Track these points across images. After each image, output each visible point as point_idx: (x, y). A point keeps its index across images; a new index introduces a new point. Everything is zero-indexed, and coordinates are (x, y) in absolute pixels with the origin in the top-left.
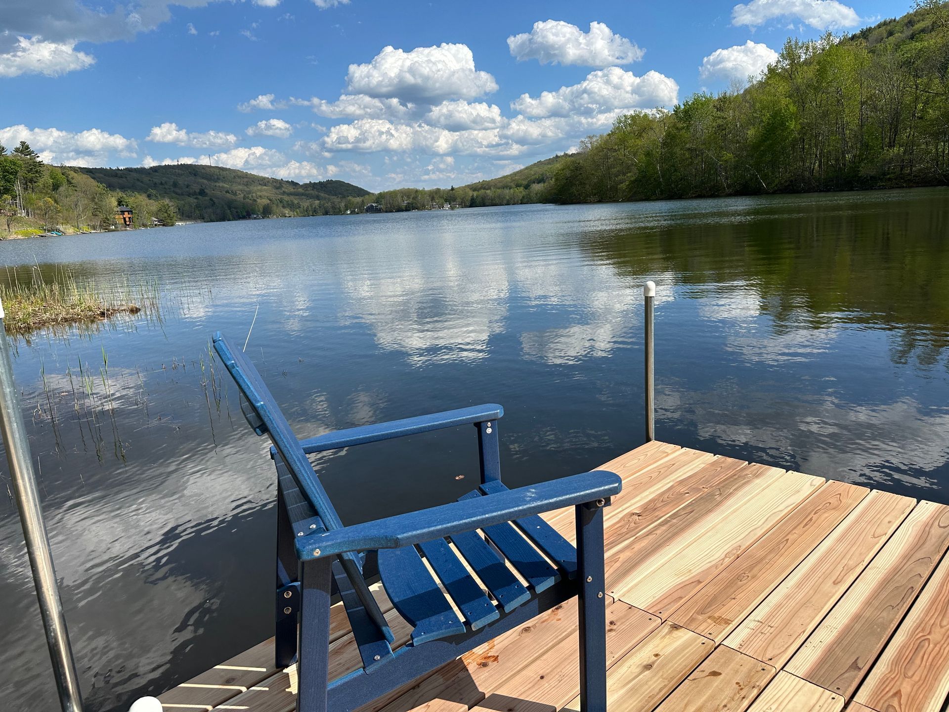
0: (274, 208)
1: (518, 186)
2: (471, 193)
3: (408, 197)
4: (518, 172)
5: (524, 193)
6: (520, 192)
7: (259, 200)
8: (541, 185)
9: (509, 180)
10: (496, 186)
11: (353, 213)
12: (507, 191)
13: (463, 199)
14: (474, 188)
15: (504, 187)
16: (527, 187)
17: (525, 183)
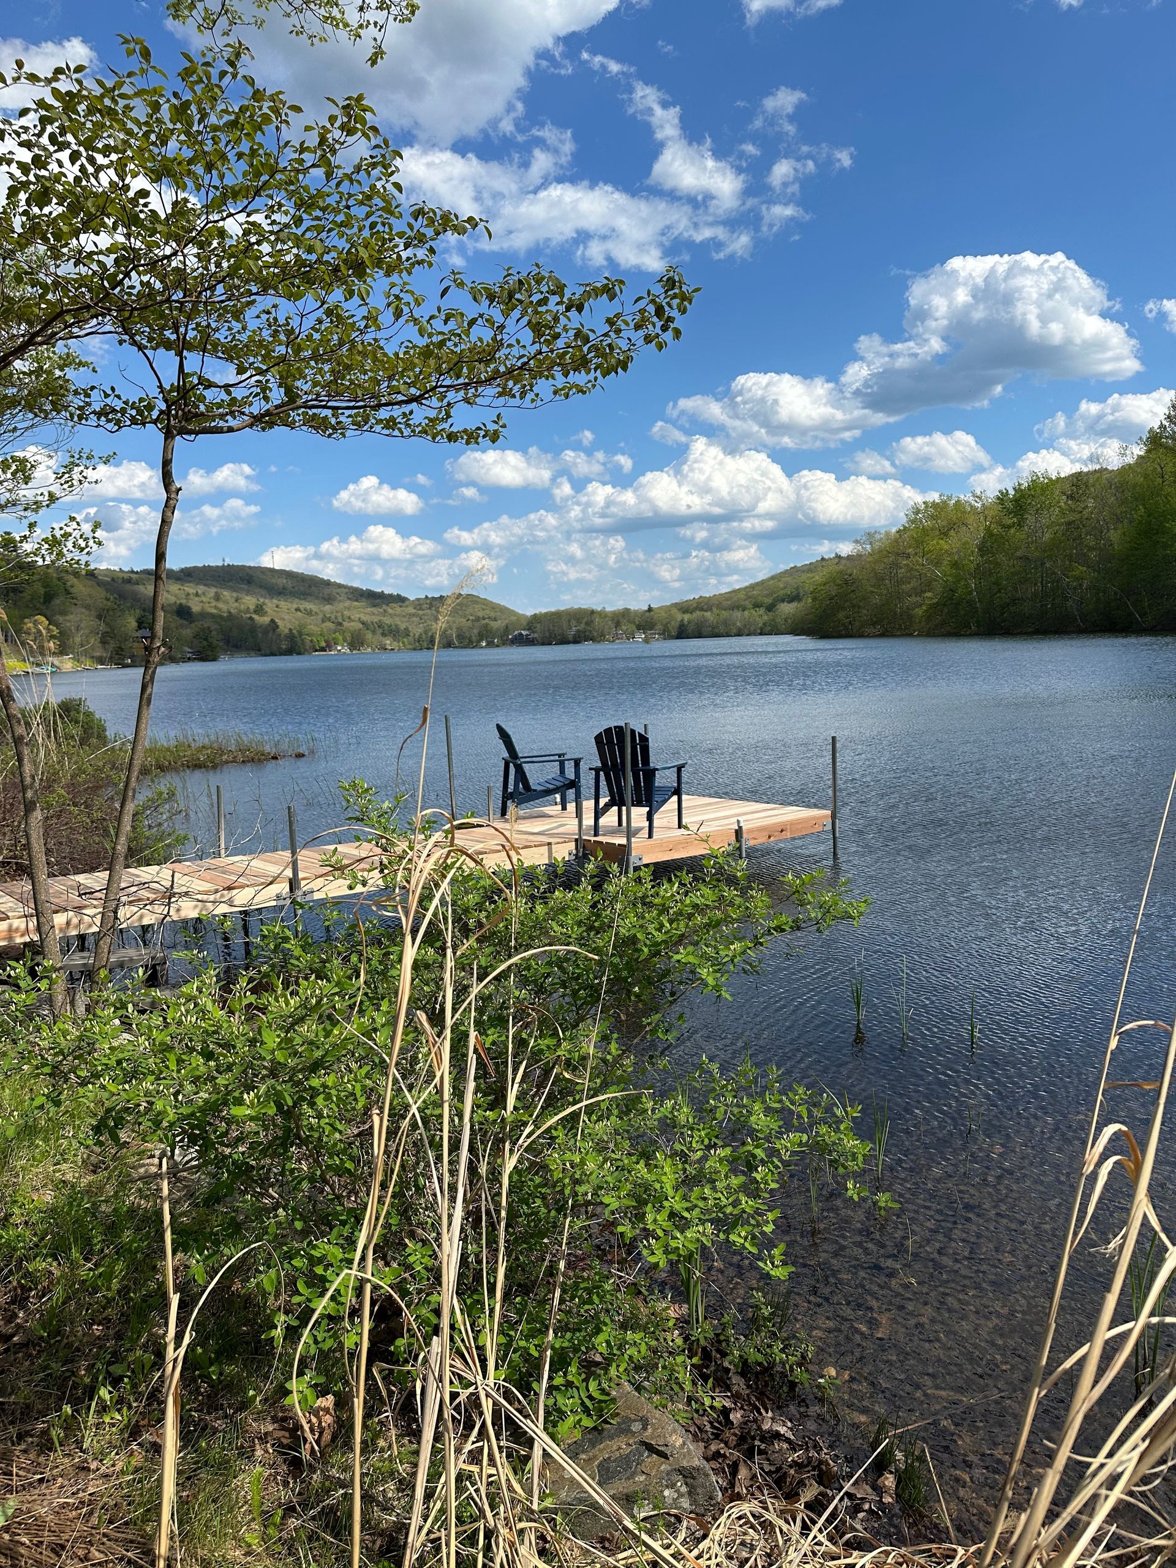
0: (369, 636)
1: (757, 606)
2: (679, 616)
3: (579, 621)
4: (757, 584)
5: (766, 618)
6: (760, 617)
7: (345, 624)
8: (794, 605)
9: (742, 596)
10: (720, 606)
11: (490, 644)
12: (737, 614)
13: (666, 626)
14: (685, 608)
15: (733, 608)
16: (770, 608)
17: (768, 601)
